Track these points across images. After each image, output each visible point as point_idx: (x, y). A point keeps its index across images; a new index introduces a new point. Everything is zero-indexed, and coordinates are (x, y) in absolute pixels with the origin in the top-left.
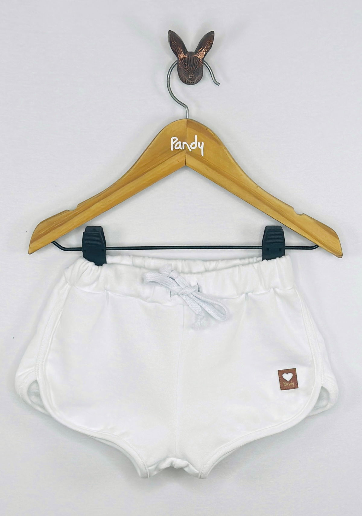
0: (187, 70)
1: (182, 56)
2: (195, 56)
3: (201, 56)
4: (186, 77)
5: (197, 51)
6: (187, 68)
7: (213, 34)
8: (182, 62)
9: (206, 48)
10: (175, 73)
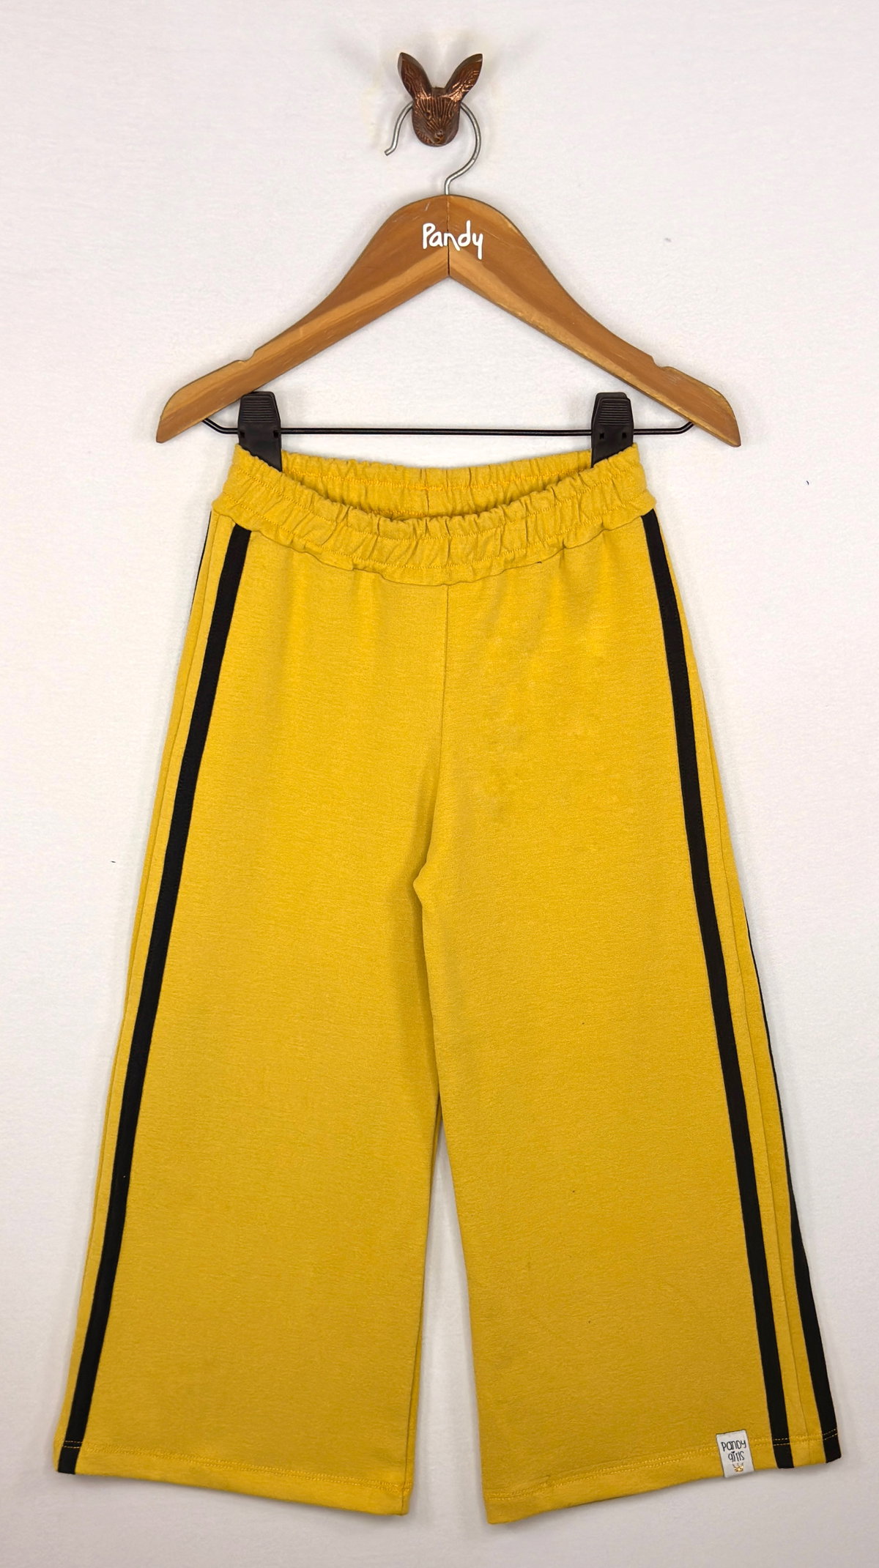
0: (431, 124)
1: (423, 96)
2: (445, 96)
3: (456, 97)
4: (428, 136)
5: (449, 88)
6: (431, 119)
7: (479, 61)
8: (421, 106)
9: (467, 84)
10: (408, 126)
